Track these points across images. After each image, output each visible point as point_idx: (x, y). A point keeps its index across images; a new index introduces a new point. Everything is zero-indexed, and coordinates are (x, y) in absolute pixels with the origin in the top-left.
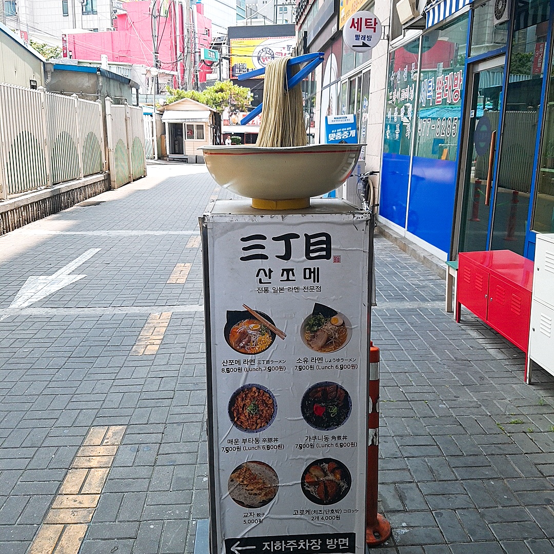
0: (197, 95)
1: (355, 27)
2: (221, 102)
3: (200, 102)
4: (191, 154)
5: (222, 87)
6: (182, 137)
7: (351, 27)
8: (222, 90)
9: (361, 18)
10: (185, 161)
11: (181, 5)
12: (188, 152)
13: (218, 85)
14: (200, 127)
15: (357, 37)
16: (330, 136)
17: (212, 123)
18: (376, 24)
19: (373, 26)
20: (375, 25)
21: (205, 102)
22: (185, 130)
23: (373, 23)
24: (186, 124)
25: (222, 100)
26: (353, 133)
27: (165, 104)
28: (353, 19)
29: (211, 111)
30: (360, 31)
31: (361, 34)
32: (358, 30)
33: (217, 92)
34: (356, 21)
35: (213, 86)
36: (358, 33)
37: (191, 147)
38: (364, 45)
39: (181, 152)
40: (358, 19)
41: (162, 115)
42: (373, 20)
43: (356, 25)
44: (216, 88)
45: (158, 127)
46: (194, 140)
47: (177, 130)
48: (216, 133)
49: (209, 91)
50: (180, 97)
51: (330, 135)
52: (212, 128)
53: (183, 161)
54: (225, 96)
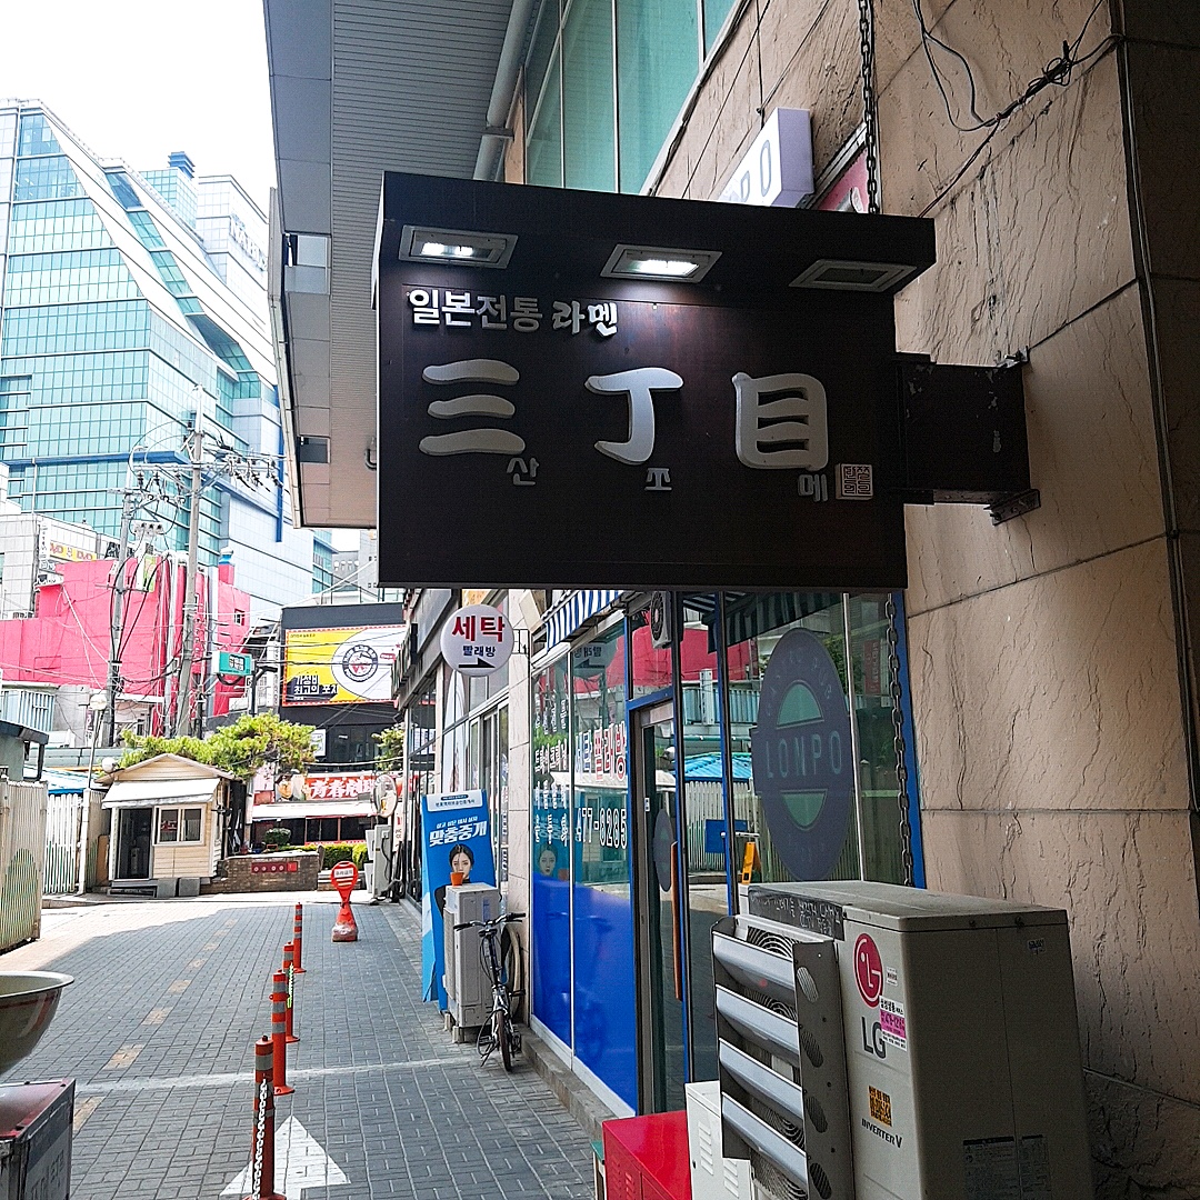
0: (193, 746)
1: (462, 633)
2: (248, 757)
3: (199, 761)
4: (167, 876)
5: (254, 727)
6: (150, 838)
7: (454, 633)
8: (251, 733)
9: (473, 617)
10: (150, 893)
11: (185, 567)
12: (159, 871)
13: (245, 722)
14: (193, 815)
15: (467, 650)
16: (432, 837)
17: (222, 804)
18: (501, 626)
19: (497, 631)
20: (500, 629)
21: (210, 759)
22: (156, 824)
23: (496, 625)
24: (161, 808)
25: (249, 753)
26: (481, 828)
27: (117, 768)
28: (459, 619)
29: (221, 778)
30: (473, 639)
31: (474, 644)
32: (468, 637)
33: (240, 737)
34: (463, 621)
35: (233, 726)
36: (469, 643)
37: (167, 860)
38: (482, 664)
39: (143, 873)
40: (468, 618)
41: (107, 791)
42: (497, 620)
43: (464, 629)
44: (238, 729)
45: (93, 820)
46: (177, 843)
47: (137, 823)
48: (232, 824)
49: (222, 736)
50: (153, 751)
51: (432, 834)
52: (221, 816)
53: (144, 894)
54: (257, 744)
